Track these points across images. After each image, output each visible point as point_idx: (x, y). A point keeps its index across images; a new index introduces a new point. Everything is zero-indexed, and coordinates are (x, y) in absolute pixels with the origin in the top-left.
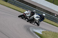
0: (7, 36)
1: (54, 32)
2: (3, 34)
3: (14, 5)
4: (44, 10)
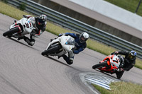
1: (139, 84)
4: (115, 31)
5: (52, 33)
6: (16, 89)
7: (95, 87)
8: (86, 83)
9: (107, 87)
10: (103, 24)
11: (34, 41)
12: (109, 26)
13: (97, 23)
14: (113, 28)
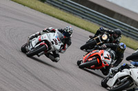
3: (61, 9)
4: (133, 22)
6: (37, 78)
10: (122, 15)
12: (127, 18)
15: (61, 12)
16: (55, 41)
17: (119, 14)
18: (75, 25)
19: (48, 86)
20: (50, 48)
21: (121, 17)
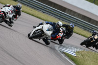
0: (17, 59)
2: (10, 57)
4: (79, 15)
5: (36, 17)
7: (66, 54)
8: (59, 52)
9: (74, 54)
10: (71, 10)
11: (13, 23)
12: (75, 12)
13: (67, 10)
14: (78, 13)
15: (28, 8)
16: (9, 12)
17: (69, 10)
18: (38, 17)
19: (19, 61)
20: (6, 17)
21: (70, 11)
